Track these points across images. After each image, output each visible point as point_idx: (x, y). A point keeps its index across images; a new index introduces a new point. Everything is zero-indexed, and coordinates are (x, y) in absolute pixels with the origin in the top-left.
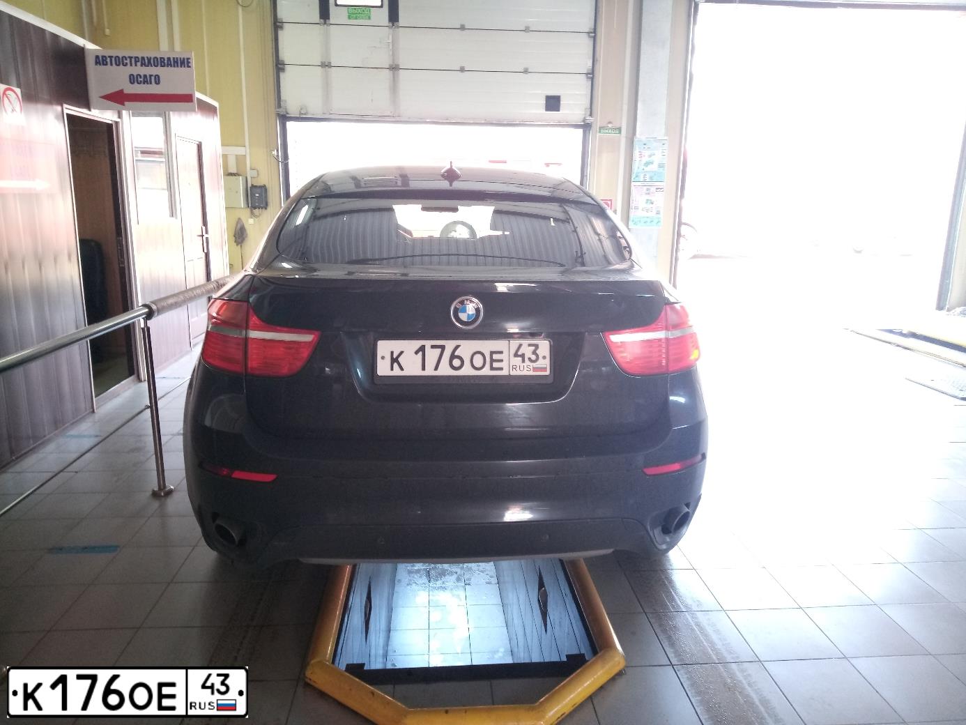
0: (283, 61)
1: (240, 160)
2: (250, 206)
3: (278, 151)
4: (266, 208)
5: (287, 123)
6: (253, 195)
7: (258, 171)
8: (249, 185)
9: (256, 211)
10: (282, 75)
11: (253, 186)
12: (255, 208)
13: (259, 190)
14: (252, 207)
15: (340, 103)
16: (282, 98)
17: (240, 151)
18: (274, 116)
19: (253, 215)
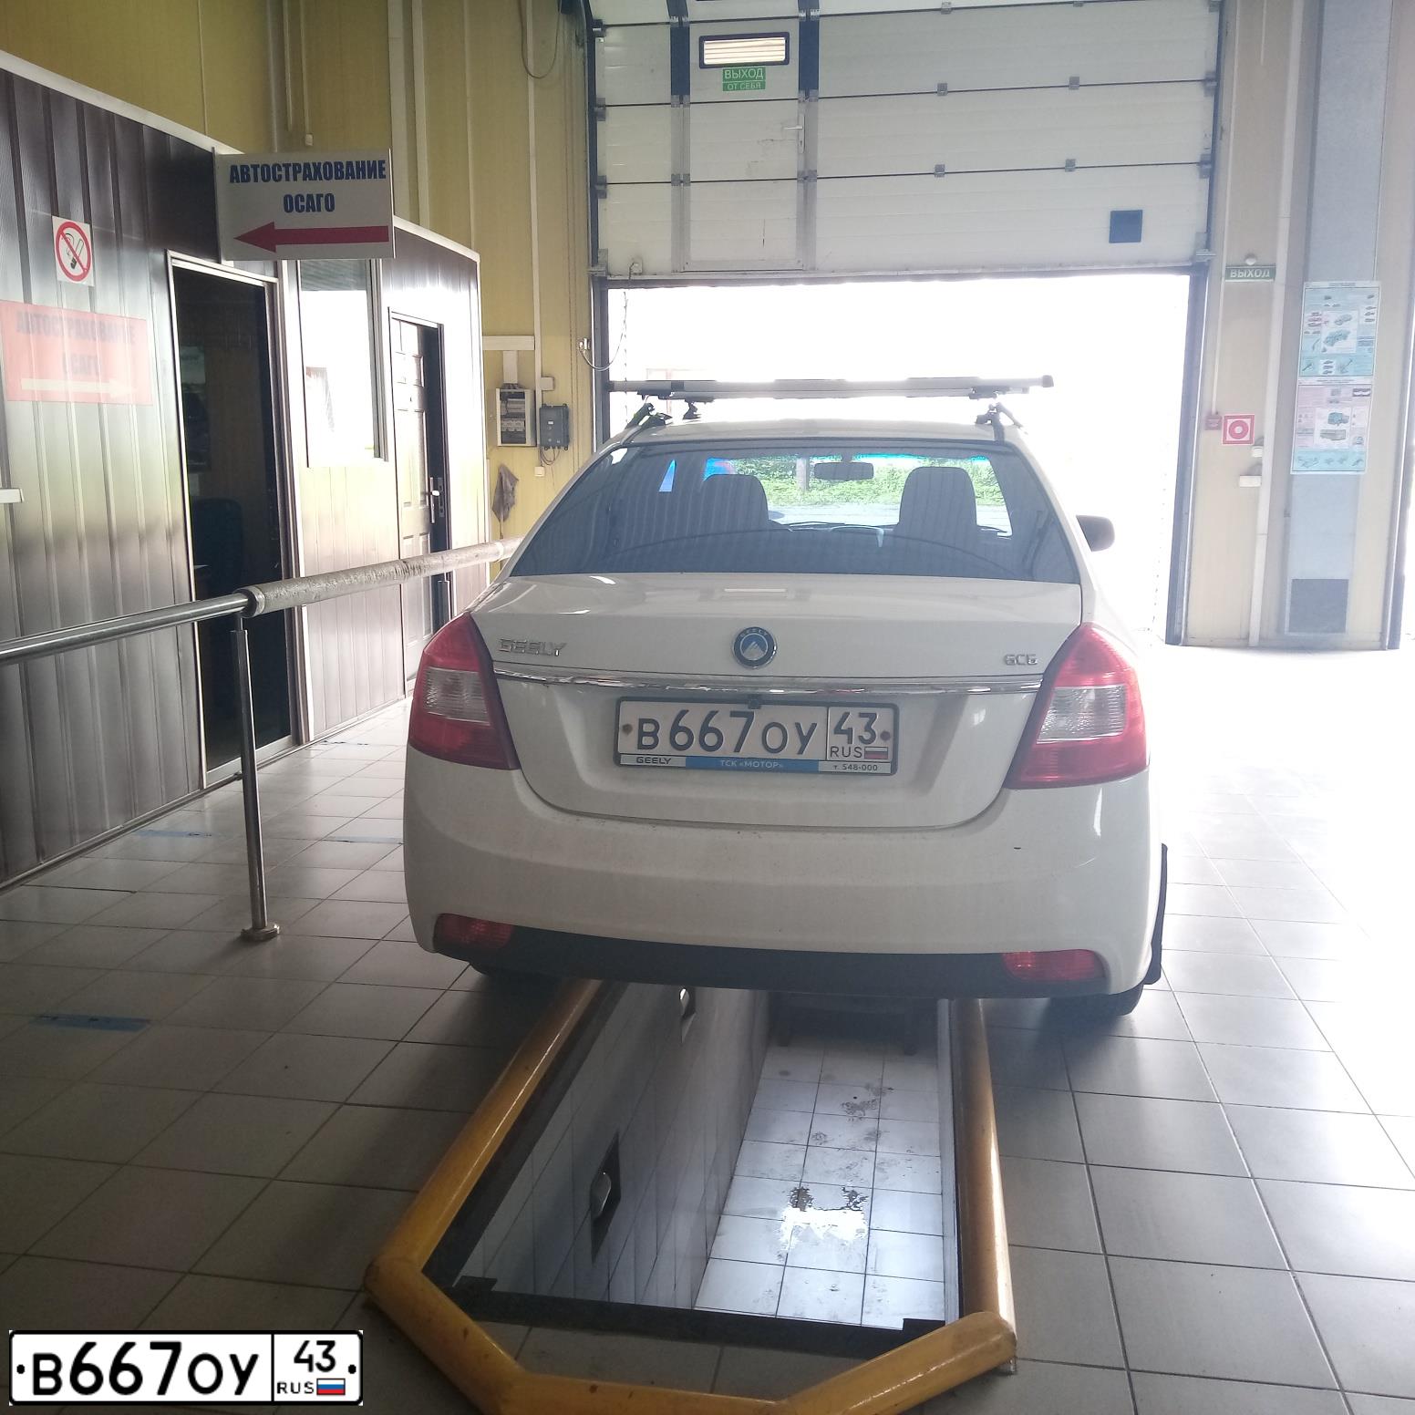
0: (604, 177)
1: (525, 359)
2: (538, 443)
3: (589, 341)
4: (566, 448)
5: (610, 291)
6: (544, 422)
7: (554, 380)
8: (539, 405)
9: (549, 453)
10: (601, 204)
11: (544, 407)
12: (547, 447)
13: (553, 414)
14: (541, 445)
15: (702, 250)
16: (601, 246)
17: (525, 343)
18: (585, 279)
19: (543, 461)
